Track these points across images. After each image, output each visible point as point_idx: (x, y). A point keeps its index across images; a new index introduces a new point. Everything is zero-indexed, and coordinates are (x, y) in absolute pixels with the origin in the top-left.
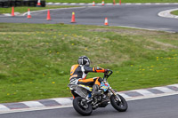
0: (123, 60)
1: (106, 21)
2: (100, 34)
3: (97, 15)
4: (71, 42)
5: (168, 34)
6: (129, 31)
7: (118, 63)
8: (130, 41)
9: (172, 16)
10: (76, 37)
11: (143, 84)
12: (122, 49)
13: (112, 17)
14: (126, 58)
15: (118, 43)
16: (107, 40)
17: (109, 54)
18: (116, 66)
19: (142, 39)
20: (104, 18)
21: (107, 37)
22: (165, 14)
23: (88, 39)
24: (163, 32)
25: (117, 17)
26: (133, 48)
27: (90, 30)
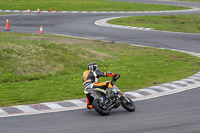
0: (57, 69)
1: (41, 29)
2: (34, 42)
3: (32, 22)
4: (4, 50)
5: (104, 44)
6: (63, 39)
7: (52, 73)
8: (64, 50)
9: (108, 25)
10: (9, 45)
11: (77, 94)
12: (57, 58)
13: (47, 25)
14: (61, 67)
15: (53, 52)
16: (41, 49)
17: (44, 62)
18: (51, 75)
19: (77, 48)
20: (39, 26)
21: (41, 46)
22: (102, 23)
23: (22, 47)
24: (99, 41)
25: (52, 25)
26: (68, 57)
27: (24, 38)
